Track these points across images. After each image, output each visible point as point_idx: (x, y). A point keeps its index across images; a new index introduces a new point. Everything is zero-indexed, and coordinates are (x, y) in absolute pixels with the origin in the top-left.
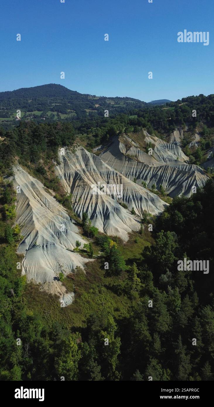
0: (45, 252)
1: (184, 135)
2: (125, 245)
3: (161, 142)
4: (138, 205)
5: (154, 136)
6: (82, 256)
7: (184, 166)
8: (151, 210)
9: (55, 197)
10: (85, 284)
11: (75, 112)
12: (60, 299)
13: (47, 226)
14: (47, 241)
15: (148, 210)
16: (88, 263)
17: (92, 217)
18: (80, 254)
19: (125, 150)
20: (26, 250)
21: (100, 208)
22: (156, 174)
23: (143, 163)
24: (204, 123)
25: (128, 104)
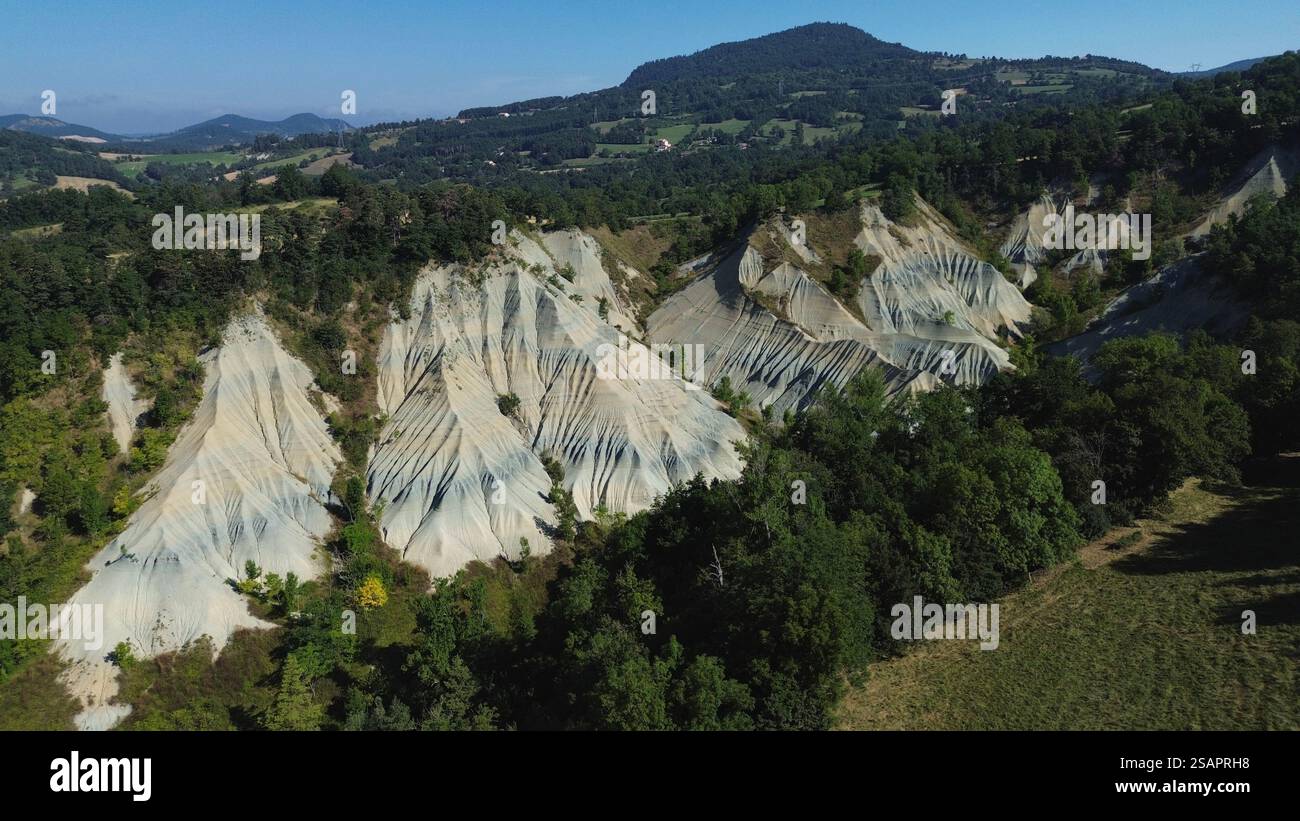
4: (602, 475)
6: (250, 608)
8: (636, 495)
9: (330, 420)
14: (164, 548)
15: (626, 493)
16: (245, 631)
18: (249, 601)
19: (759, 273)
20: (108, 563)
22: (812, 370)
23: (792, 325)
24: (1171, 175)
25: (1077, 83)
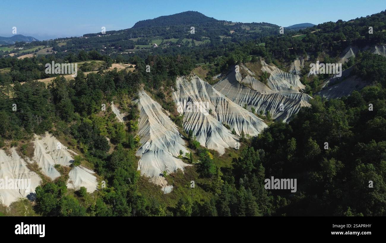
0: (156, 156)
1: (304, 64)
2: (220, 157)
3: (278, 71)
4: (240, 127)
5: (272, 66)
6: (183, 161)
7: (295, 95)
8: (251, 131)
9: (170, 117)
10: (182, 181)
11: (209, 38)
12: (162, 188)
13: (160, 138)
14: (158, 148)
16: (187, 167)
17: (197, 134)
18: (182, 160)
19: (241, 78)
20: (143, 154)
21: (204, 127)
22: (266, 101)
23: (256, 90)
24: (326, 52)
25: (263, 30)
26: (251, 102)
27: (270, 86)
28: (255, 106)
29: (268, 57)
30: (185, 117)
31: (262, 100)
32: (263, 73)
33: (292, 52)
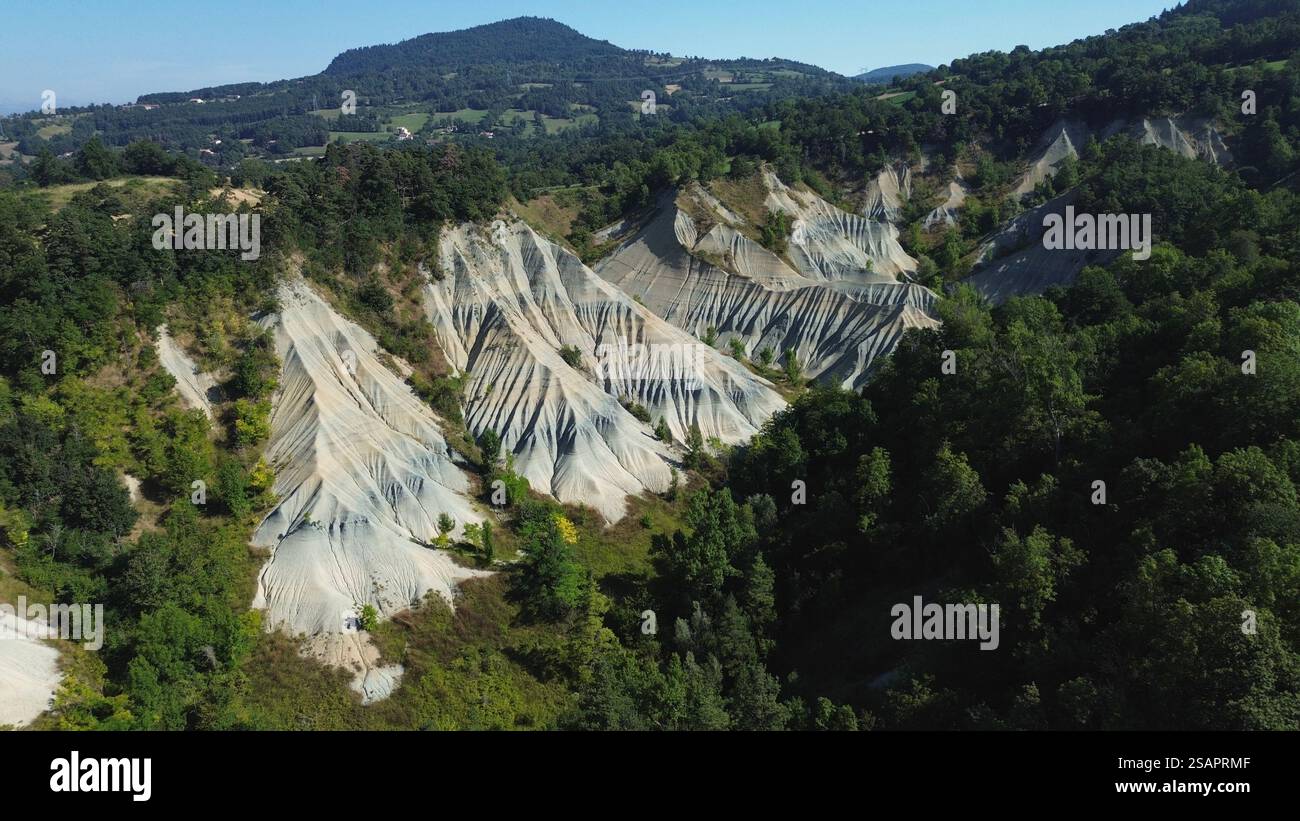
0: (337, 545)
1: (912, 186)
2: (607, 533)
3: (824, 210)
4: (687, 413)
5: (800, 191)
6: (455, 560)
7: (883, 289)
8: (725, 427)
9: (409, 381)
10: (445, 642)
11: (594, 109)
12: (353, 681)
13: (359, 467)
14: (346, 512)
15: (716, 427)
16: (468, 581)
17: (521, 446)
18: (448, 555)
19: (695, 235)
20: (281, 537)
21: (549, 413)
22: (784, 316)
23: (746, 278)
24: (985, 146)
25: (777, 83)
26: (730, 318)
27: (794, 261)
28: (744, 334)
29: (787, 160)
30: (474, 381)
31: (770, 311)
32: (771, 217)
33: (871, 144)
